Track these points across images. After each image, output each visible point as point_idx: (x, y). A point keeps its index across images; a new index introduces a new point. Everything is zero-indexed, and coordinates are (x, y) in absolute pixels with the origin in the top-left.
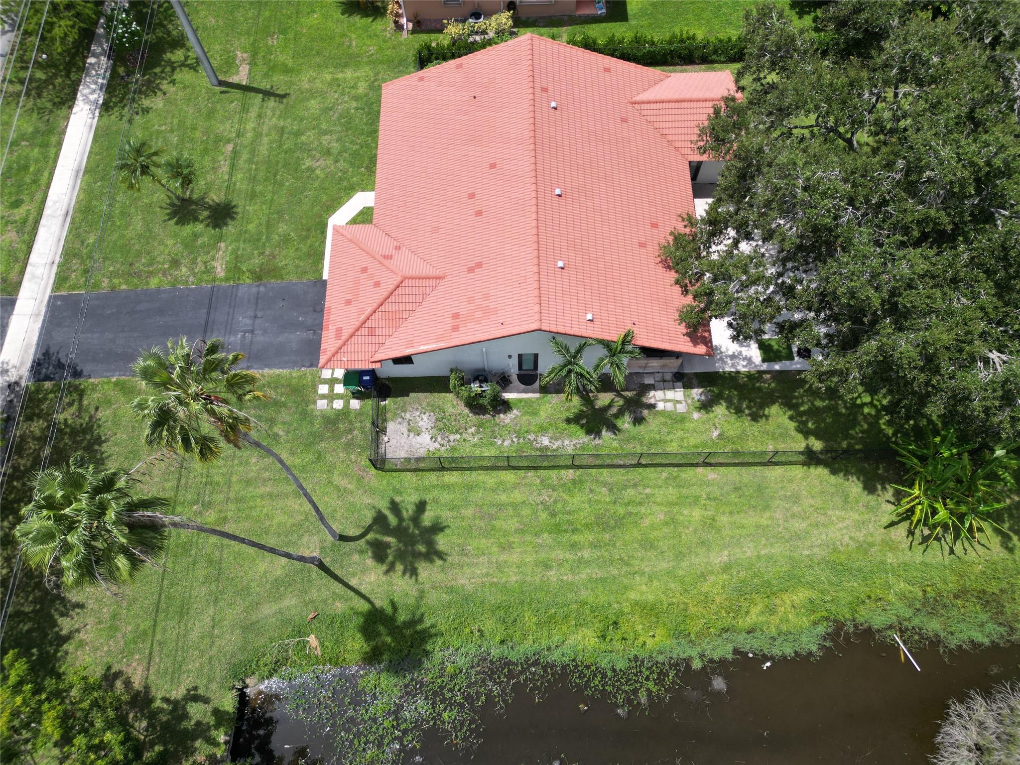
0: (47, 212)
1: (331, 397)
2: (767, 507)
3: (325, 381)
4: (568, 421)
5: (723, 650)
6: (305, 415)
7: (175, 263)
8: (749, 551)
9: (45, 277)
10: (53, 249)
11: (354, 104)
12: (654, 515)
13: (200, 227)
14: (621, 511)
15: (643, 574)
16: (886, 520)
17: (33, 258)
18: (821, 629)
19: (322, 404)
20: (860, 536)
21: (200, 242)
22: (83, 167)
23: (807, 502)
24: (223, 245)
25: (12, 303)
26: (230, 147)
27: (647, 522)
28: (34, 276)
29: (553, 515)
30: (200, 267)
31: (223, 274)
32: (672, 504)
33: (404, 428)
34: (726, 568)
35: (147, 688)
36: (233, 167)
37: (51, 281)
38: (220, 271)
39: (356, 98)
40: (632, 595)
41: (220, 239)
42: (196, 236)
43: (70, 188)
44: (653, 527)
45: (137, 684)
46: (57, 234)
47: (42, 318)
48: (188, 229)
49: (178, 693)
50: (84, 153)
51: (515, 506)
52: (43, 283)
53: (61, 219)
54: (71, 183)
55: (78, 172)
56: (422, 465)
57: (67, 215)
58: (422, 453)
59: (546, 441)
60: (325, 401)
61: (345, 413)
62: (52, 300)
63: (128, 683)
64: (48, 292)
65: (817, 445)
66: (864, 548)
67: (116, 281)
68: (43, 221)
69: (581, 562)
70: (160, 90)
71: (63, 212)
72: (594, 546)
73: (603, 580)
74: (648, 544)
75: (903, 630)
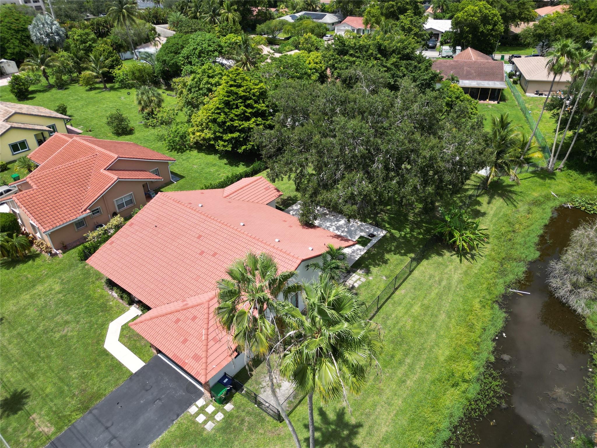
1: (210, 417)
2: (430, 286)
3: (197, 414)
5: (490, 345)
6: (206, 441)
8: (446, 305)
11: (61, 295)
12: (407, 323)
14: (396, 331)
15: (432, 347)
16: (457, 261)
18: (497, 308)
19: (209, 426)
23: (436, 275)
24: (34, 416)
27: (408, 327)
30: (27, 442)
31: (53, 429)
32: (406, 313)
34: (450, 317)
38: (48, 429)
39: (59, 293)
40: (442, 359)
41: (29, 414)
44: (413, 327)
60: (210, 423)
61: (229, 417)
65: (412, 256)
66: (466, 275)
69: (411, 367)
72: (406, 355)
73: (427, 364)
74: (420, 335)
75: (509, 286)
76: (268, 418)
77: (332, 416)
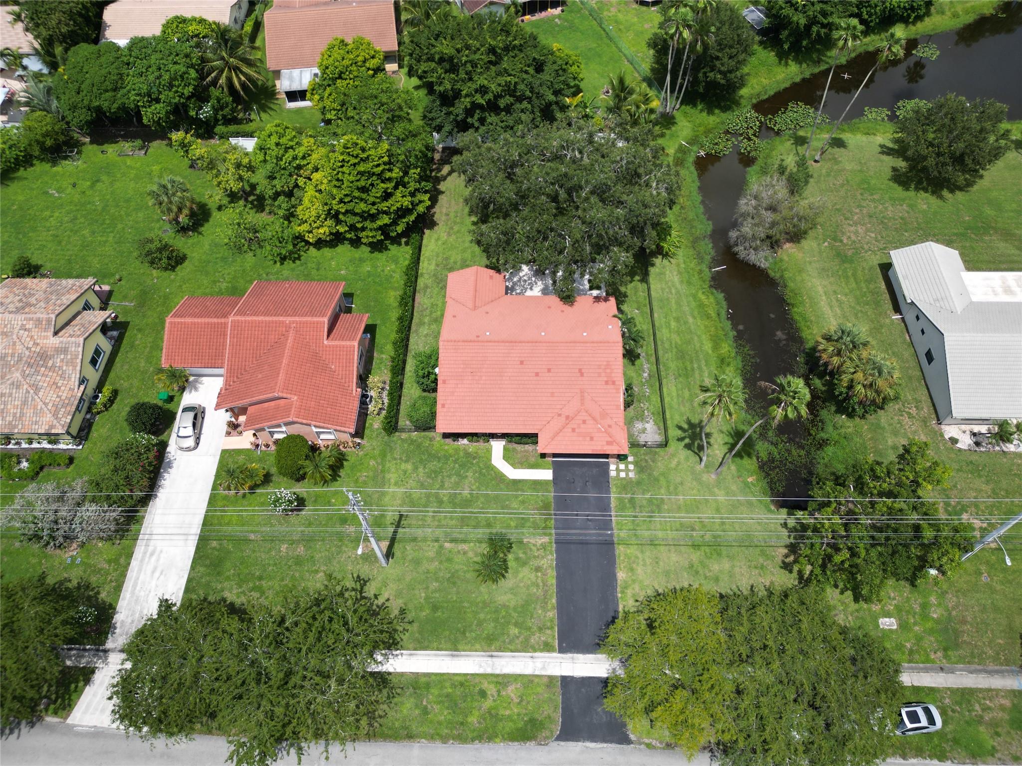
0: (489, 671)
1: (627, 470)
2: (668, 299)
3: (618, 474)
4: (633, 364)
5: (728, 324)
6: (639, 483)
7: (538, 569)
8: (686, 309)
9: (543, 660)
10: (521, 659)
11: (421, 470)
12: (676, 339)
13: (510, 557)
14: (675, 350)
15: (701, 347)
16: (668, 263)
17: (528, 671)
18: (715, 291)
19: (631, 475)
20: (675, 273)
21: (521, 555)
22: (450, 653)
23: (664, 286)
24: (525, 540)
25: (564, 679)
26: (447, 545)
27: (679, 343)
28: (543, 668)
29: (680, 376)
30: (541, 552)
31: (547, 537)
32: (670, 332)
33: (643, 436)
34: (694, 318)
35: (786, 546)
36: (464, 541)
37: (547, 654)
38: (546, 539)
39: (416, 468)
40: (710, 352)
41: (521, 542)
42: (517, 559)
43: (466, 658)
44: (681, 340)
45: (786, 551)
46: (507, 659)
47: (575, 655)
48: (511, 564)
49: (785, 533)
50: (436, 655)
51: (677, 390)
52: (548, 660)
53: (494, 659)
54: (463, 659)
55: (453, 656)
56: (662, 427)
57: (492, 656)
58: (655, 427)
59: (646, 375)
60: (630, 473)
61: (636, 464)
62: (562, 650)
63: (786, 556)
64: (555, 655)
65: (637, 278)
66: (680, 273)
67: (550, 607)
68: (498, 672)
69: (700, 368)
70: (384, 603)
71: (489, 659)
72: (692, 362)
73: (706, 361)
74: (689, 342)
75: (710, 268)
76: (657, 450)
77: (686, 426)
